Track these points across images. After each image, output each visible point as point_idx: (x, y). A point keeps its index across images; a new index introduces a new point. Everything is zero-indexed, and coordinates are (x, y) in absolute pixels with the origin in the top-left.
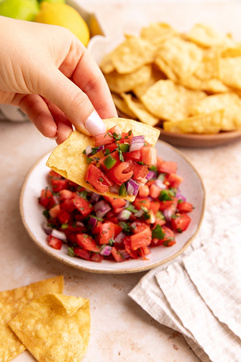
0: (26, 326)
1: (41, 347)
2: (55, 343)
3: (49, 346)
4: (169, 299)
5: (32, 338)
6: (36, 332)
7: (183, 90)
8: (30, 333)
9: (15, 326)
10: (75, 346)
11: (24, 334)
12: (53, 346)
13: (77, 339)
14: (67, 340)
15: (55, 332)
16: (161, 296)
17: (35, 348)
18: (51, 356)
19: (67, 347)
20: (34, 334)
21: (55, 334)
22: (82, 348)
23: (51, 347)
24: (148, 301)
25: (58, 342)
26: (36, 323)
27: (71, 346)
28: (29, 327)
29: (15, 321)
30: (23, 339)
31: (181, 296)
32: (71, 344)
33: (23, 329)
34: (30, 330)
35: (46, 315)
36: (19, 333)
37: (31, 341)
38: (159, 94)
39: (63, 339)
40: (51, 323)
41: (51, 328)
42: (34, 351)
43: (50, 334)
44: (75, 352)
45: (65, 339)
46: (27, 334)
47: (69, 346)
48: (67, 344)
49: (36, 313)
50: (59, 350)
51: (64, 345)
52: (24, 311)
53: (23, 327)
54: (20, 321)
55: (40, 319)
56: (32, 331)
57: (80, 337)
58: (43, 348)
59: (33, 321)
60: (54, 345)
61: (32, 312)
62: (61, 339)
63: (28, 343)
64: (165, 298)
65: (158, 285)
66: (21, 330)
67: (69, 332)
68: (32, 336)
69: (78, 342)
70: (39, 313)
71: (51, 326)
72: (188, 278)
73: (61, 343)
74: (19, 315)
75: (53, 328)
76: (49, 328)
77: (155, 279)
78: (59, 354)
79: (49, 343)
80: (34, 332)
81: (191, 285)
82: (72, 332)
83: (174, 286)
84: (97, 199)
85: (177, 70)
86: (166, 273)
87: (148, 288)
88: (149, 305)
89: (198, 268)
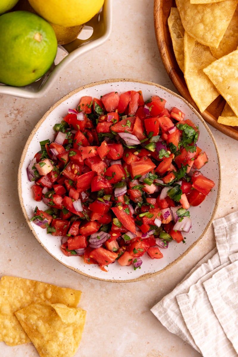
0: (29, 320)
1: (40, 339)
2: (52, 340)
3: (46, 340)
5: (33, 331)
6: (37, 327)
8: (32, 325)
9: (20, 317)
10: (67, 347)
11: (27, 325)
12: (49, 342)
13: (70, 341)
14: (61, 340)
15: (52, 331)
17: (35, 338)
18: (46, 350)
19: (60, 345)
20: (35, 328)
21: (52, 332)
22: (72, 349)
23: (48, 341)
25: (54, 340)
26: (38, 319)
27: (64, 345)
28: (31, 321)
29: (20, 313)
30: (26, 330)
32: (64, 344)
33: (26, 321)
34: (32, 324)
35: (47, 314)
36: (23, 323)
37: (32, 332)
39: (58, 338)
40: (50, 323)
41: (50, 327)
42: (33, 340)
43: (49, 331)
44: (66, 351)
45: (60, 338)
46: (30, 326)
47: (63, 346)
48: (61, 343)
49: (38, 312)
50: (54, 348)
51: (58, 343)
52: (29, 308)
53: (27, 319)
54: (24, 314)
55: (42, 316)
56: (34, 324)
57: (73, 339)
58: (41, 340)
59: (35, 317)
60: (50, 340)
61: (35, 310)
62: (57, 338)
63: (30, 333)
66: (25, 321)
67: (65, 333)
68: (33, 329)
69: (70, 343)
70: (42, 311)
71: (50, 325)
73: (56, 341)
74: (24, 310)
75: (52, 327)
76: (48, 326)
77: (176, 299)
78: (53, 351)
79: (47, 337)
80: (36, 326)
82: (67, 333)
86: (186, 297)
87: (169, 307)
88: (168, 322)
89: (218, 288)
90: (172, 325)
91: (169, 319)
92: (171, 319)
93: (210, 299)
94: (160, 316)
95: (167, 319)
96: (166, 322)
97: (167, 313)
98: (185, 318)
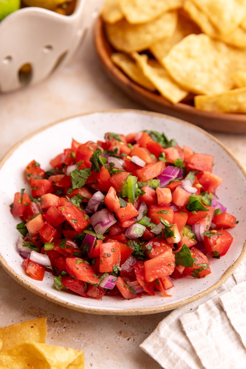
4: (199, 353)
7: (223, 48)
16: (188, 348)
24: (168, 354)
31: (217, 348)
38: (189, 56)
64: (193, 352)
65: (184, 333)
72: (227, 324)
77: (179, 323)
81: (232, 332)
83: (207, 334)
84: (96, 207)
85: (215, 19)
86: (195, 316)
87: (169, 336)
88: (170, 360)
89: (242, 309)
90: (178, 364)
91: (172, 355)
92: (174, 354)
93: (233, 323)
94: (156, 353)
95: (167, 355)
96: (167, 360)
97: (168, 345)
98: (197, 349)
